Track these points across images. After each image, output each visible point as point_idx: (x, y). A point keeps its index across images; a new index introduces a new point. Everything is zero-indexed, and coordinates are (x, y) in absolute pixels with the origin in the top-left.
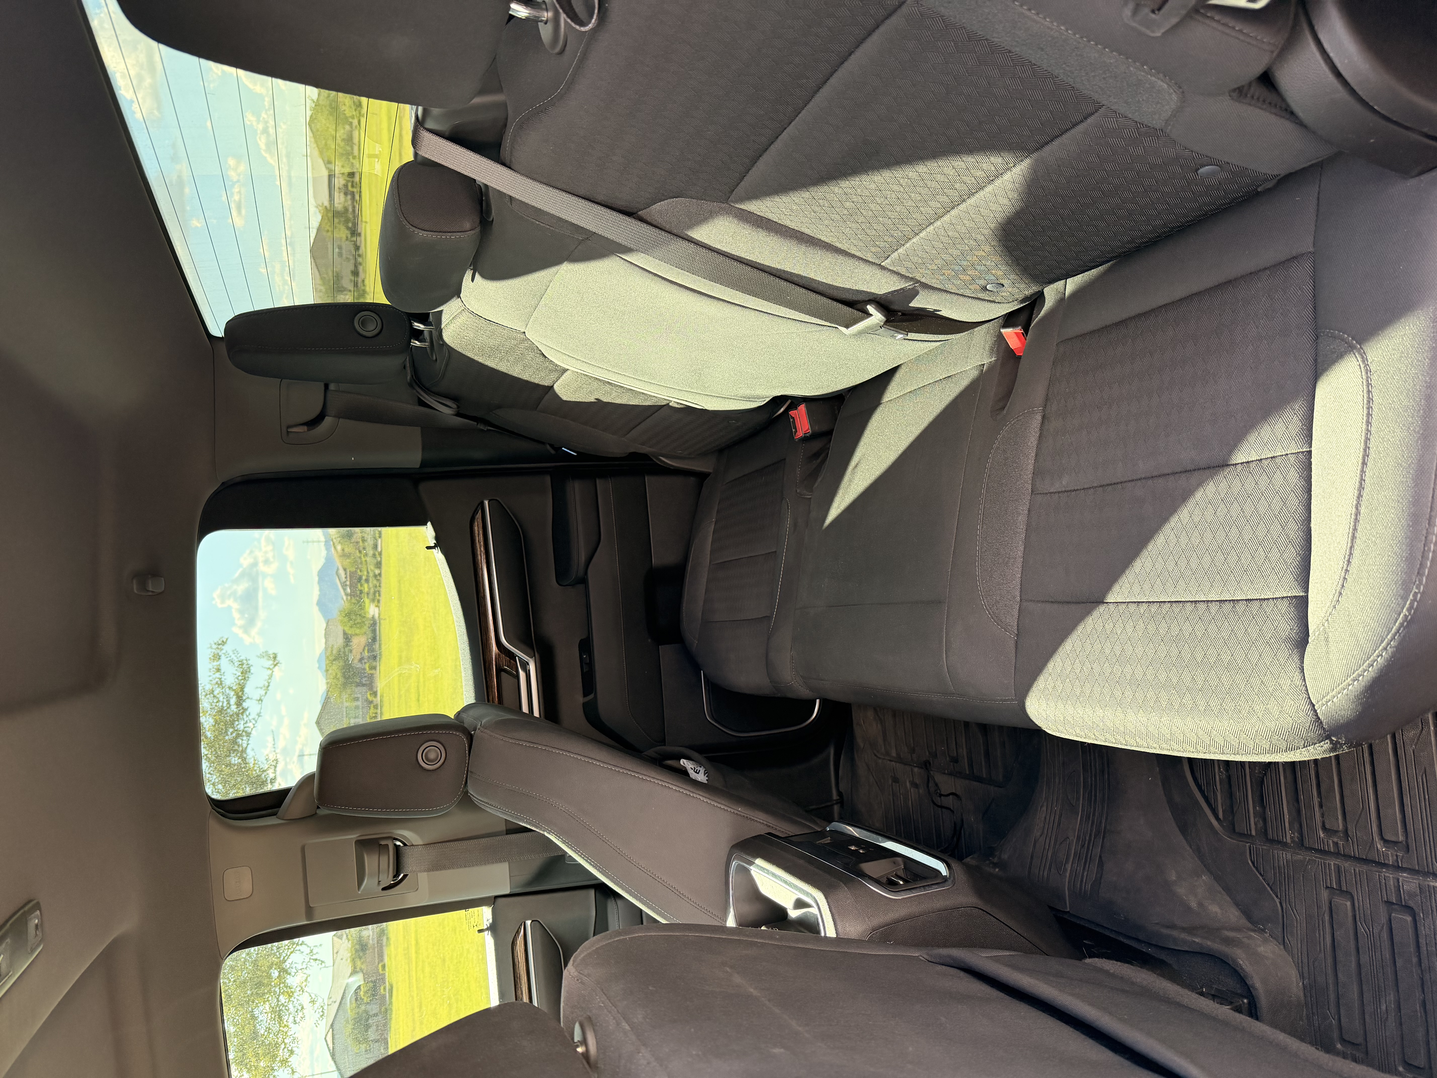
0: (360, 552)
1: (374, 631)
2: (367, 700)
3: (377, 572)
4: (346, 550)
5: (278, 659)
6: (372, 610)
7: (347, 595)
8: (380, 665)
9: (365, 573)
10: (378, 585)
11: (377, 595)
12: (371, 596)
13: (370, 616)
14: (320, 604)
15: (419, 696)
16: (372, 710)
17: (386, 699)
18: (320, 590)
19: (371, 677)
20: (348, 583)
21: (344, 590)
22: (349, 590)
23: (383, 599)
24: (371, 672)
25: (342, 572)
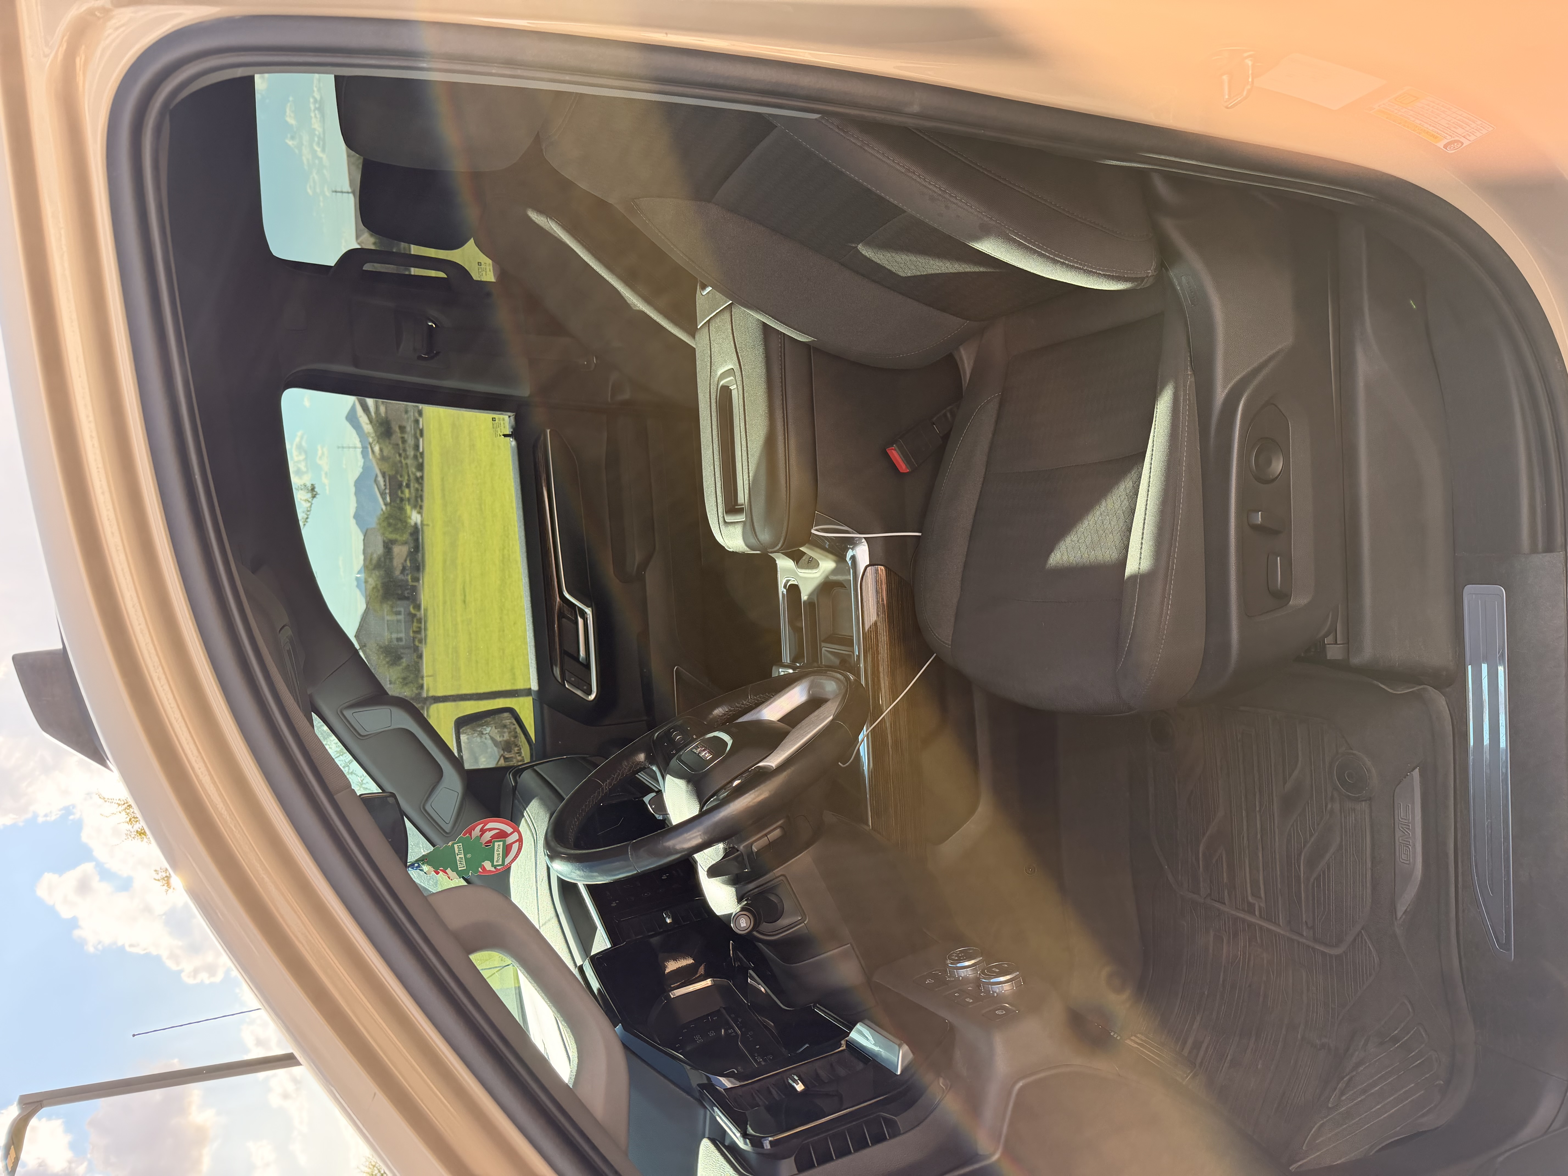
0: (400, 455)
1: (417, 540)
2: (410, 614)
3: (419, 474)
4: (385, 453)
5: (316, 490)
6: (415, 517)
7: (386, 504)
8: (423, 577)
9: (406, 478)
10: (420, 489)
11: (419, 500)
12: (412, 501)
13: (413, 523)
14: (356, 516)
15: (465, 596)
16: (415, 624)
17: (430, 612)
18: (358, 502)
19: (414, 589)
20: (387, 491)
21: (384, 499)
22: (388, 499)
23: (426, 504)
24: (414, 584)
25: (380, 479)
